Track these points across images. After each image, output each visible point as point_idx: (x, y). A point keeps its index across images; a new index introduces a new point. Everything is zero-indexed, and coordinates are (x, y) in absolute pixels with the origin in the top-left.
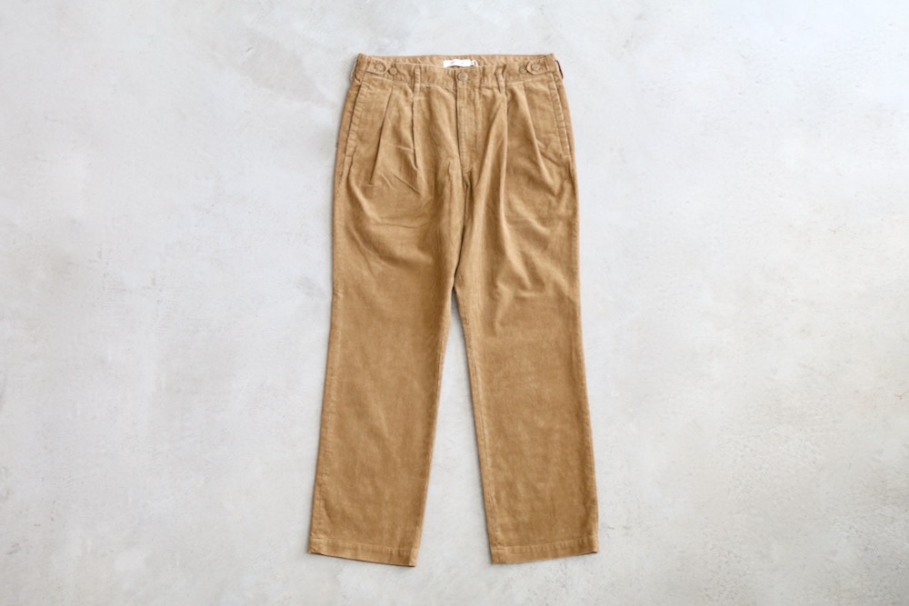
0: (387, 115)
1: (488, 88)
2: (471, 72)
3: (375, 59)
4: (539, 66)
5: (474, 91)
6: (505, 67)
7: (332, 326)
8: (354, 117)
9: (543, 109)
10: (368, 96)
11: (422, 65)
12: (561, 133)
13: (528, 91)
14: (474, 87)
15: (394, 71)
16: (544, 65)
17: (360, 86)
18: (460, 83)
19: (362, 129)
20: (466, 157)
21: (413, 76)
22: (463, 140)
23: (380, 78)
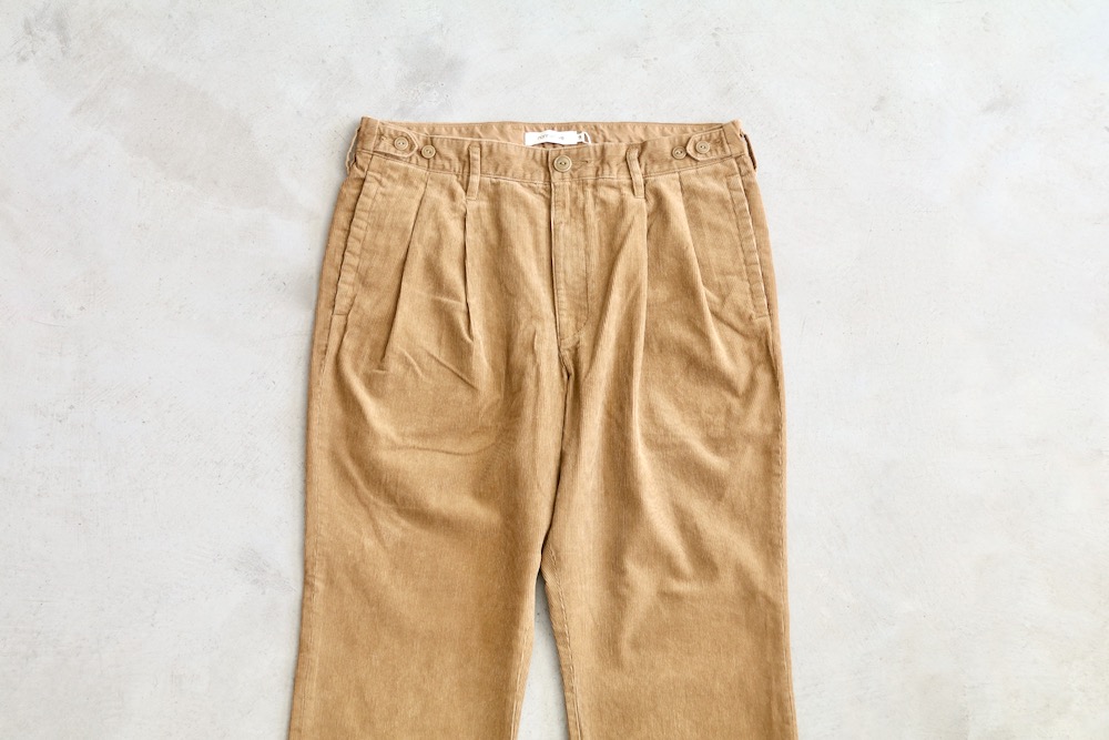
0: (415, 234)
1: (612, 187)
2: (578, 154)
3: (393, 127)
4: (709, 146)
5: (584, 191)
6: (643, 145)
7: (302, 647)
8: (350, 239)
9: (716, 229)
10: (379, 198)
11: (484, 141)
12: (751, 274)
13: (689, 192)
14: (583, 184)
15: (429, 151)
16: (720, 142)
17: (364, 180)
18: (556, 177)
19: (367, 263)
20: (566, 319)
21: (467, 162)
22: (562, 286)
23: (402, 164)
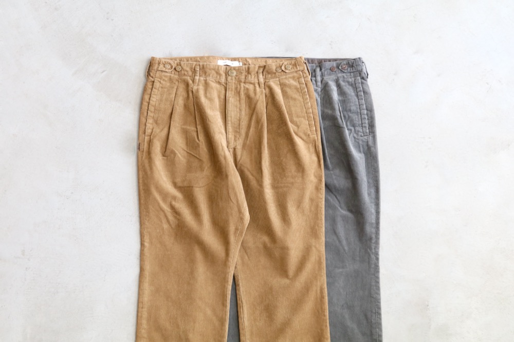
0: (176, 102)
1: (251, 83)
2: (238, 69)
3: (164, 60)
4: (291, 66)
5: (240, 85)
6: (265, 67)
8: (150, 106)
9: (295, 99)
10: (160, 89)
11: (201, 64)
12: (309, 117)
13: (283, 86)
14: (240, 82)
15: (179, 69)
16: (295, 65)
17: (154, 82)
18: (229, 78)
19: (157, 115)
20: (231, 136)
21: (194, 71)
22: (230, 122)
23: (168, 74)
